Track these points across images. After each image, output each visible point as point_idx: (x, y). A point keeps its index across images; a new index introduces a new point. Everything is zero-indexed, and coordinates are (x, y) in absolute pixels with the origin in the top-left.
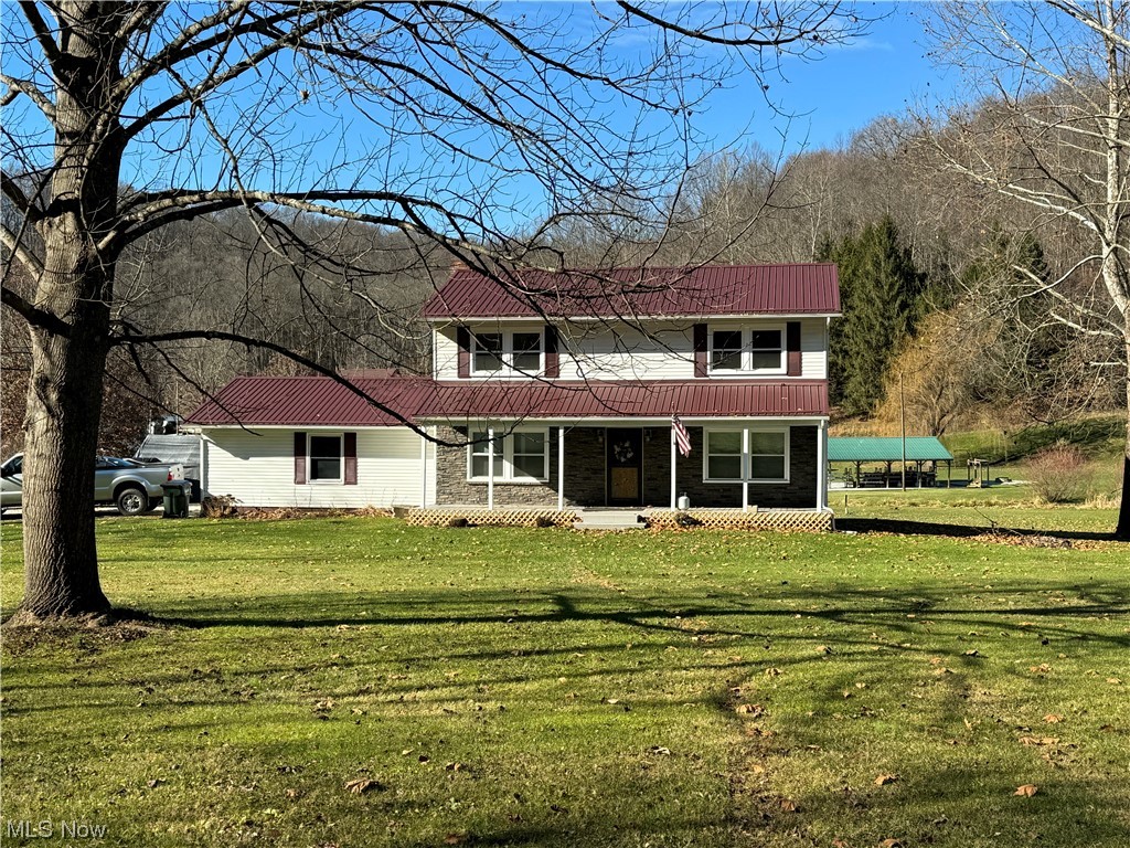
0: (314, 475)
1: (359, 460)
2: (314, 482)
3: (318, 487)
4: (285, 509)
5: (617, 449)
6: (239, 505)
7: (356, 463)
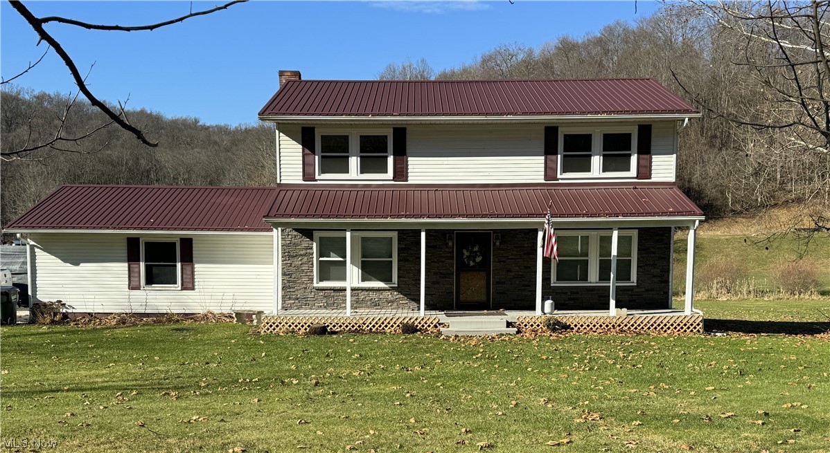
0: (150, 281)
1: (196, 266)
2: (148, 288)
3: (153, 293)
4: (119, 315)
5: (466, 253)
6: (70, 311)
7: (193, 268)
